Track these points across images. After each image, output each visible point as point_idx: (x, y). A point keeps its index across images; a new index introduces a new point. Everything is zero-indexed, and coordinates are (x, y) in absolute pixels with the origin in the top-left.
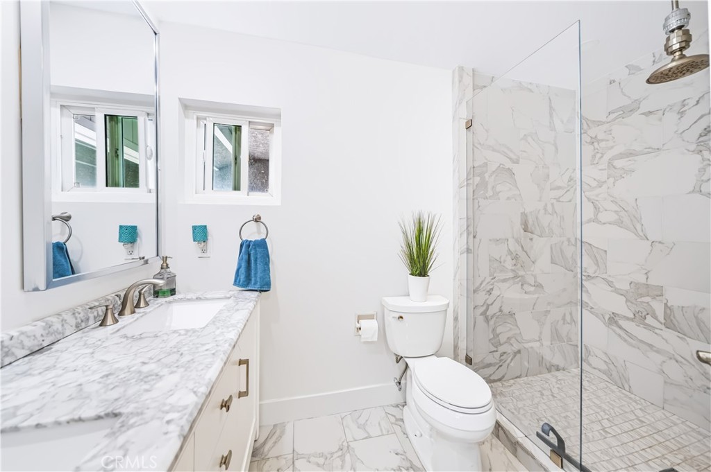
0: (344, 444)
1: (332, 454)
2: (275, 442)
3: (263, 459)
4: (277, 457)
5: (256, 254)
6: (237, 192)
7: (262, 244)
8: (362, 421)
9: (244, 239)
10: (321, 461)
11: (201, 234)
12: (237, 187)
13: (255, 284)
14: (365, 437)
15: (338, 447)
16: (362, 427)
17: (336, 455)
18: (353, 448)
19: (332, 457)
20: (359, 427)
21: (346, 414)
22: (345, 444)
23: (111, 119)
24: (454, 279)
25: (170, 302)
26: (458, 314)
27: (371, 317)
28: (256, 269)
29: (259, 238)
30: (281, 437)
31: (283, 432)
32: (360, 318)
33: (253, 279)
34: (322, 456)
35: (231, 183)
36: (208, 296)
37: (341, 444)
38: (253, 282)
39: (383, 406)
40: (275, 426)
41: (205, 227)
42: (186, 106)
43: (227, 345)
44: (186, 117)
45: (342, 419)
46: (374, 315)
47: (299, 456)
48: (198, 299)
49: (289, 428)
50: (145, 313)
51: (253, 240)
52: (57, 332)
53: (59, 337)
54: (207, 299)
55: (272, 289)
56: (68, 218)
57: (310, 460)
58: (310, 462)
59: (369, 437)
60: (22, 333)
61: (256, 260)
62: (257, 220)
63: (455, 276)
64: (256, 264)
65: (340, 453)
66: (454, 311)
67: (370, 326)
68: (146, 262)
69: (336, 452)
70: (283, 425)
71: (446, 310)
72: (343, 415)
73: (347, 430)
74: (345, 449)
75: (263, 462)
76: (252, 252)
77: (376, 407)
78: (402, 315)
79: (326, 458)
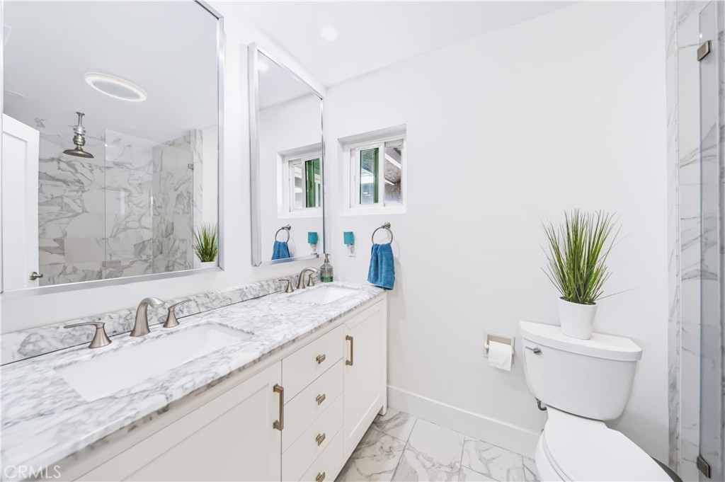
0: (456, 464)
1: (441, 465)
2: (396, 425)
3: (383, 432)
4: (393, 438)
5: (381, 256)
6: (377, 204)
7: (387, 248)
8: (487, 455)
9: (375, 243)
10: (428, 464)
11: (350, 238)
12: (376, 200)
13: (381, 281)
14: (483, 472)
15: (449, 463)
16: (487, 463)
17: (443, 469)
18: (465, 475)
19: (439, 468)
20: (480, 459)
21: (471, 439)
22: (458, 465)
23: (309, 163)
24: (670, 320)
25: (328, 286)
26: (675, 379)
27: (507, 341)
28: (381, 269)
29: (386, 242)
30: (402, 424)
31: (405, 421)
32: (490, 338)
33: (379, 277)
34: (431, 461)
35: (372, 197)
36: (349, 286)
37: (453, 462)
38: (379, 279)
39: (523, 457)
40: (401, 413)
41: (352, 233)
42: (343, 143)
43: (324, 318)
44: (344, 151)
45: (465, 441)
46: (510, 340)
47: (410, 448)
48: (343, 287)
49: (411, 421)
50: (309, 290)
51: (381, 244)
52: (265, 290)
53: (267, 293)
54: (347, 288)
55: (394, 288)
56: (289, 228)
57: (419, 457)
58: (417, 458)
59: (488, 475)
60: (251, 287)
61: (381, 262)
62: (387, 226)
63: (671, 315)
64: (382, 265)
65: (449, 470)
66: (669, 372)
67: (501, 352)
68: (318, 256)
69: (446, 466)
70: (407, 416)
71: (635, 362)
72: (467, 438)
73: (465, 453)
74: (456, 470)
75: (382, 434)
76: (379, 254)
77: (512, 452)
78: (540, 348)
79: (434, 465)
